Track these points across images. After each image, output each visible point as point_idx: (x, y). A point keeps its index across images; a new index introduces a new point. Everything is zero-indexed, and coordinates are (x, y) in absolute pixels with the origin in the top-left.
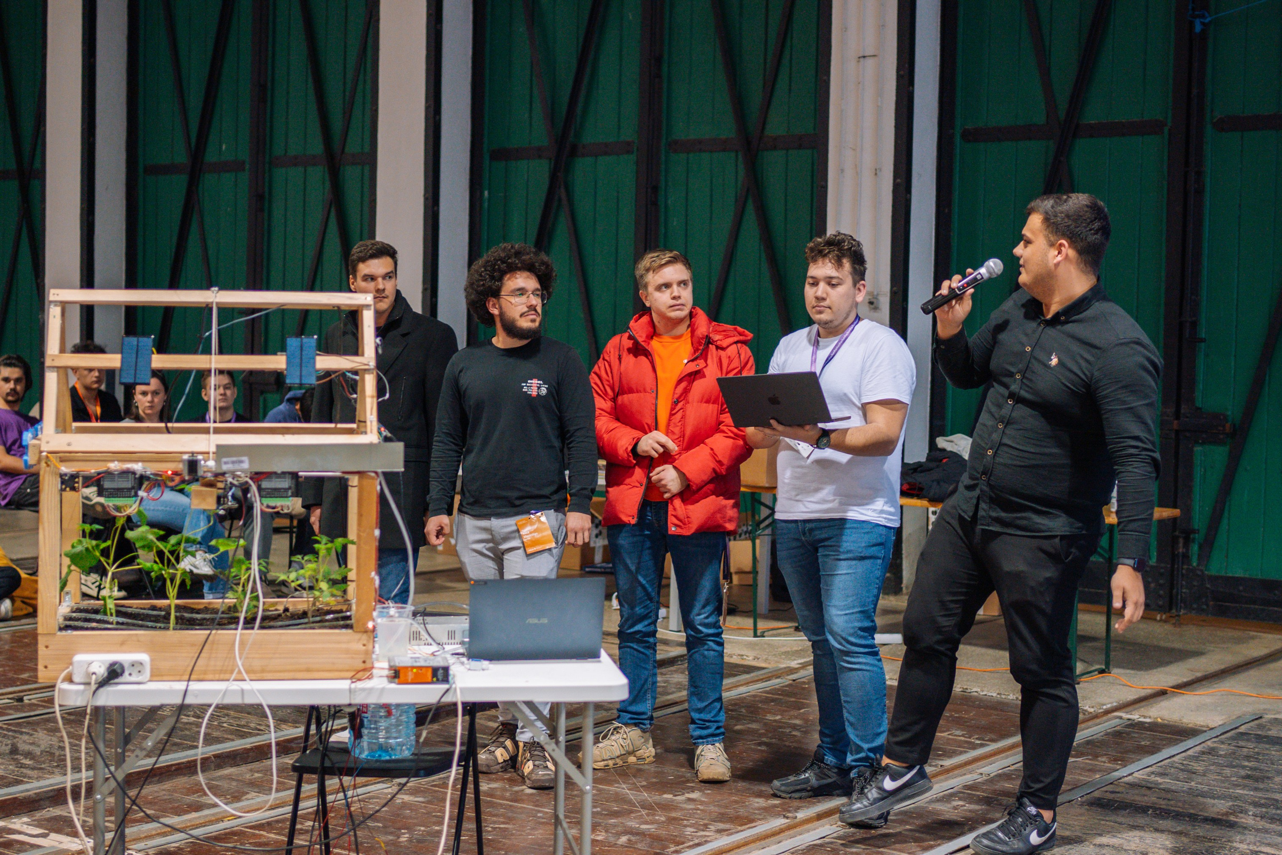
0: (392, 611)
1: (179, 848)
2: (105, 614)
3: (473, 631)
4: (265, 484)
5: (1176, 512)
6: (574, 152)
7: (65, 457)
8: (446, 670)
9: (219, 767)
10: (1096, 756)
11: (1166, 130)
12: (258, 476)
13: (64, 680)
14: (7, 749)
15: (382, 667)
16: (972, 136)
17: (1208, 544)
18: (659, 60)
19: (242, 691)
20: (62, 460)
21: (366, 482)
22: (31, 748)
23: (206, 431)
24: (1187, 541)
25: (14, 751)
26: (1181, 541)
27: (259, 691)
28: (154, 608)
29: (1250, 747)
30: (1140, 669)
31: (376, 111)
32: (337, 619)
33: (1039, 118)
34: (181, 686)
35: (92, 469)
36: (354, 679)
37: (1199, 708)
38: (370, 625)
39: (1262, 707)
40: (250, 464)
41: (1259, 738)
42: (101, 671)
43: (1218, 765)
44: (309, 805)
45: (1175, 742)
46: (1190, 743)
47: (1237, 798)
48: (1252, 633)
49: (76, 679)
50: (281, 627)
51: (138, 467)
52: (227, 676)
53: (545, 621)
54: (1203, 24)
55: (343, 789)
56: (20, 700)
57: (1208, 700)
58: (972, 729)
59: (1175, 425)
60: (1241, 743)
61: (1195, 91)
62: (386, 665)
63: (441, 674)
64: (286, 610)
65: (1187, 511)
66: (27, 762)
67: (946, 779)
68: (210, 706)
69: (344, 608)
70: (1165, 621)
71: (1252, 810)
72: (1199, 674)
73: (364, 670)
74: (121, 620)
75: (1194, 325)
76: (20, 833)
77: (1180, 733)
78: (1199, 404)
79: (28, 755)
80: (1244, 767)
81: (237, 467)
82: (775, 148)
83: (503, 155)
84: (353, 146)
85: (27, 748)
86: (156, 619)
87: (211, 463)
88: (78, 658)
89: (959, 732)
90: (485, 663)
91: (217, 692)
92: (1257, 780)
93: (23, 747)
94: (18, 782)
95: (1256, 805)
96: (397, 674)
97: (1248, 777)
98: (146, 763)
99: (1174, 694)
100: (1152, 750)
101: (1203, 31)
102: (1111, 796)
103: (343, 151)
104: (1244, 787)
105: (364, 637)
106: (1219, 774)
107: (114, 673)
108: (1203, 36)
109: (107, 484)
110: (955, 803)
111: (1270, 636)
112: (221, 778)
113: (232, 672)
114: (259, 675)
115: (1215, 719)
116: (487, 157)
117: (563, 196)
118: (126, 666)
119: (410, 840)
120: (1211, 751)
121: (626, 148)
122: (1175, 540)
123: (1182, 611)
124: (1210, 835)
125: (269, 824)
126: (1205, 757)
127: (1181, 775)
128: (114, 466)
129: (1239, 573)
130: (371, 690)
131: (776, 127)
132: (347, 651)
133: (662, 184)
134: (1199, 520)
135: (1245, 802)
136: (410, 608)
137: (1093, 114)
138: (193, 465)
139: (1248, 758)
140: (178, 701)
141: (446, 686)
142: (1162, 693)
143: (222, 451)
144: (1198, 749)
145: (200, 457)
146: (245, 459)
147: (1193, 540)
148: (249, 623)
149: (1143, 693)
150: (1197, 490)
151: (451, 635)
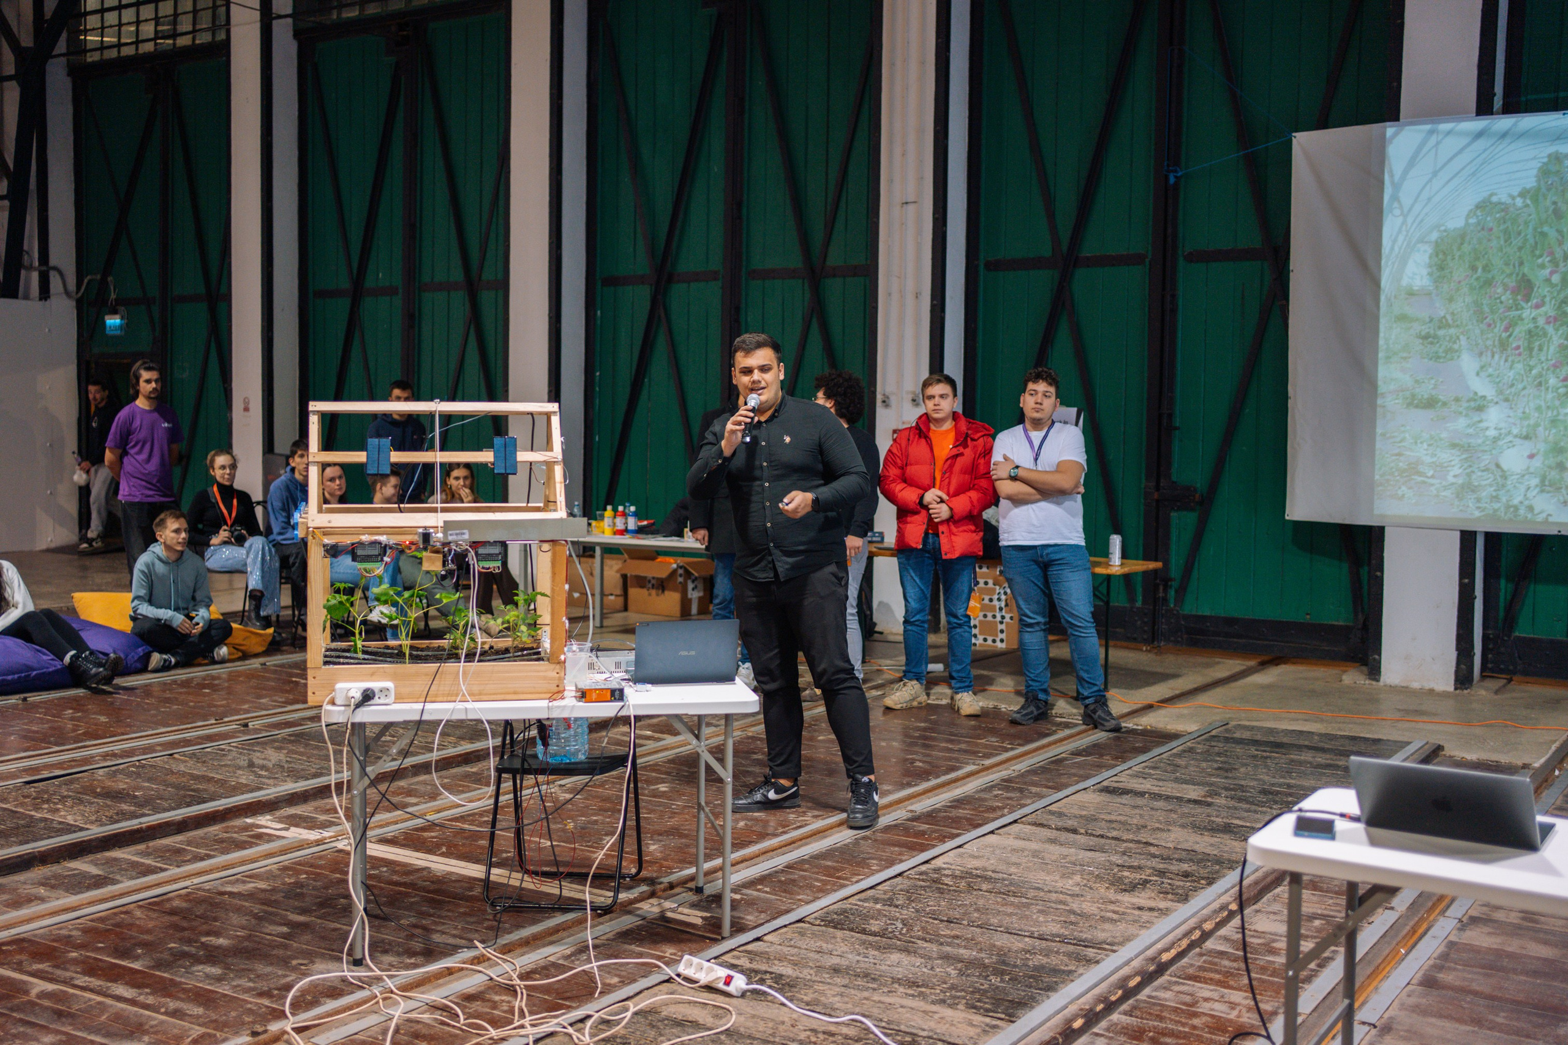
0: (575, 647)
1: (394, 837)
2: (356, 652)
3: (638, 662)
4: (481, 551)
5: (1158, 565)
6: (671, 279)
7: (327, 532)
8: (621, 691)
9: (415, 774)
10: (1101, 756)
11: (1147, 261)
12: (475, 545)
13: (328, 703)
14: (246, 763)
15: (570, 691)
16: (994, 266)
17: (1182, 590)
18: (739, 205)
19: (466, 709)
20: (325, 534)
21: (558, 548)
22: (265, 762)
23: (435, 510)
24: (1166, 588)
25: (251, 765)
26: (1161, 588)
27: (480, 709)
28: (387, 647)
29: (1220, 746)
30: (1132, 689)
31: (508, 246)
32: (530, 654)
33: (1046, 251)
34: (420, 706)
35: (348, 540)
36: (551, 699)
37: (1180, 717)
38: (562, 657)
39: (1228, 716)
40: (470, 535)
41: (1227, 740)
42: (358, 696)
43: (1197, 760)
44: (506, 798)
45: (1163, 744)
46: (1174, 744)
47: (1212, 784)
48: (1217, 660)
49: (338, 702)
50: (489, 661)
51: (383, 538)
52: (453, 698)
53: (693, 653)
54: (1176, 177)
55: (537, 784)
56: (246, 725)
57: (1185, 711)
58: (1004, 737)
59: (1156, 496)
60: (1213, 744)
61: (1170, 231)
62: (574, 688)
63: (617, 695)
64: (491, 647)
65: (1166, 563)
66: (263, 773)
67: (987, 775)
68: (441, 721)
69: (535, 646)
70: (1149, 651)
71: (1224, 793)
72: (1177, 692)
73: (558, 692)
74: (366, 657)
75: (1170, 416)
76: (267, 827)
77: (1165, 737)
78: (1174, 478)
79: (263, 767)
80: (1217, 761)
81: (460, 537)
82: (834, 276)
83: (612, 281)
84: (488, 275)
85: (261, 762)
86: (391, 655)
87: (440, 535)
88: (339, 686)
89: (993, 739)
90: (649, 686)
91: (446, 710)
92: (1227, 771)
93: (257, 761)
94: (260, 789)
95: (1226, 789)
96: (583, 695)
97: (1219, 768)
98: (393, 765)
99: (1159, 707)
100: (1144, 750)
101: (1176, 184)
102: (1116, 785)
103: (480, 279)
104: (1218, 776)
105: (558, 667)
106: (1197, 767)
107: (368, 697)
108: (1176, 186)
109: (359, 552)
110: (996, 793)
111: (1231, 662)
112: (418, 783)
113: (457, 695)
114: (478, 697)
115: (1192, 727)
116: (599, 283)
117: (663, 315)
118: (376, 691)
119: (575, 828)
120: (1191, 750)
121: (713, 276)
122: (1156, 587)
123: (1162, 643)
124: (1193, 812)
125: (462, 817)
126: (1186, 754)
127: (1169, 768)
128: (365, 538)
129: (1207, 612)
130: (564, 707)
131: (835, 259)
132: (545, 678)
133: (743, 306)
134: (1175, 572)
135: (1218, 787)
136: (589, 645)
137: (1090, 248)
138: (426, 537)
139: (1219, 754)
140: (417, 718)
141: (621, 704)
142: (1150, 707)
143: (448, 525)
144: (1180, 748)
145: (432, 530)
146: (466, 531)
147: (1171, 587)
148: (470, 657)
149: (1135, 707)
150: (1173, 547)
151: (618, 665)
